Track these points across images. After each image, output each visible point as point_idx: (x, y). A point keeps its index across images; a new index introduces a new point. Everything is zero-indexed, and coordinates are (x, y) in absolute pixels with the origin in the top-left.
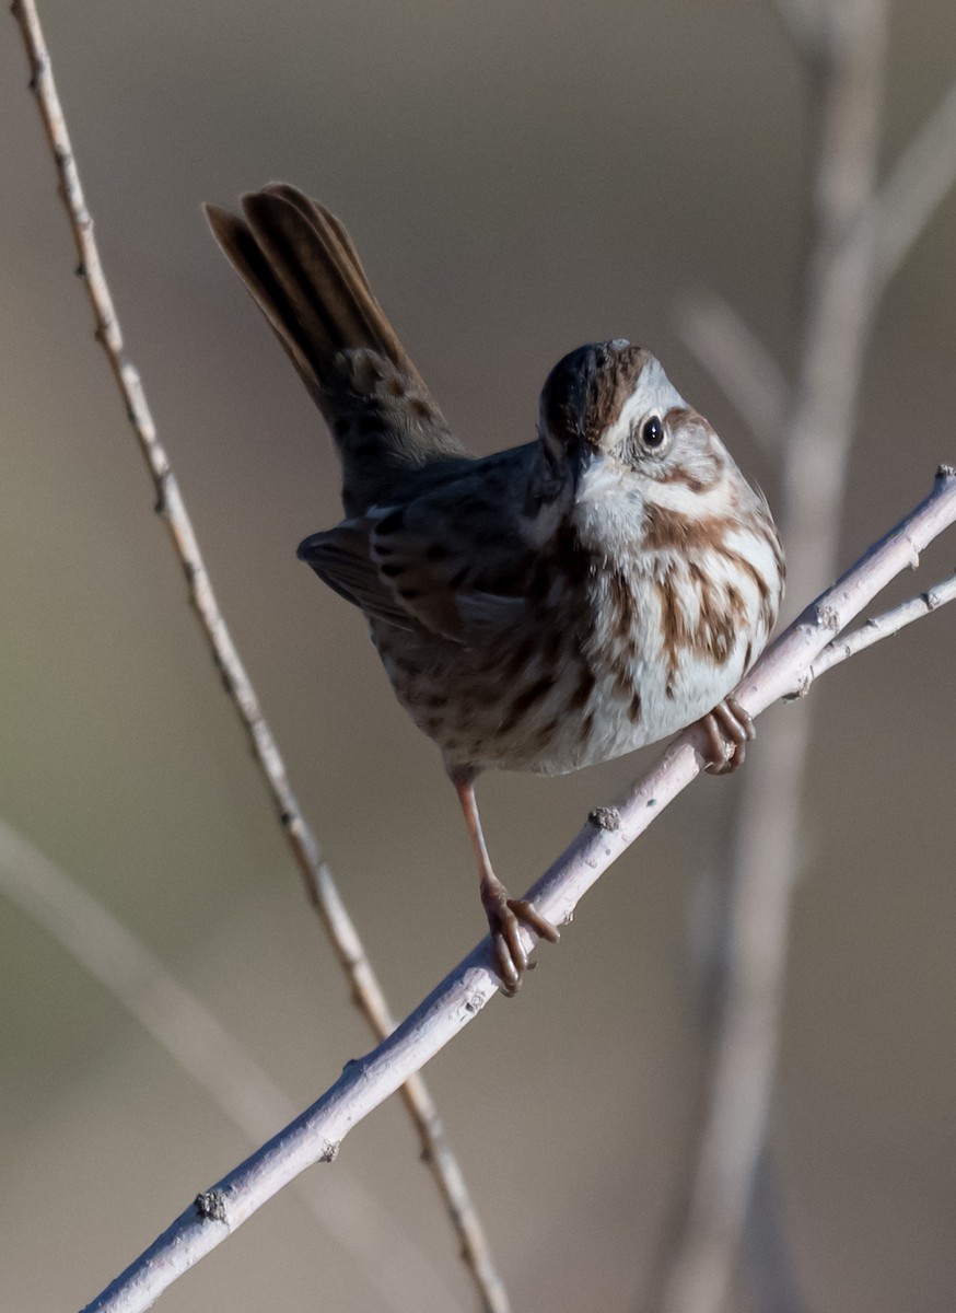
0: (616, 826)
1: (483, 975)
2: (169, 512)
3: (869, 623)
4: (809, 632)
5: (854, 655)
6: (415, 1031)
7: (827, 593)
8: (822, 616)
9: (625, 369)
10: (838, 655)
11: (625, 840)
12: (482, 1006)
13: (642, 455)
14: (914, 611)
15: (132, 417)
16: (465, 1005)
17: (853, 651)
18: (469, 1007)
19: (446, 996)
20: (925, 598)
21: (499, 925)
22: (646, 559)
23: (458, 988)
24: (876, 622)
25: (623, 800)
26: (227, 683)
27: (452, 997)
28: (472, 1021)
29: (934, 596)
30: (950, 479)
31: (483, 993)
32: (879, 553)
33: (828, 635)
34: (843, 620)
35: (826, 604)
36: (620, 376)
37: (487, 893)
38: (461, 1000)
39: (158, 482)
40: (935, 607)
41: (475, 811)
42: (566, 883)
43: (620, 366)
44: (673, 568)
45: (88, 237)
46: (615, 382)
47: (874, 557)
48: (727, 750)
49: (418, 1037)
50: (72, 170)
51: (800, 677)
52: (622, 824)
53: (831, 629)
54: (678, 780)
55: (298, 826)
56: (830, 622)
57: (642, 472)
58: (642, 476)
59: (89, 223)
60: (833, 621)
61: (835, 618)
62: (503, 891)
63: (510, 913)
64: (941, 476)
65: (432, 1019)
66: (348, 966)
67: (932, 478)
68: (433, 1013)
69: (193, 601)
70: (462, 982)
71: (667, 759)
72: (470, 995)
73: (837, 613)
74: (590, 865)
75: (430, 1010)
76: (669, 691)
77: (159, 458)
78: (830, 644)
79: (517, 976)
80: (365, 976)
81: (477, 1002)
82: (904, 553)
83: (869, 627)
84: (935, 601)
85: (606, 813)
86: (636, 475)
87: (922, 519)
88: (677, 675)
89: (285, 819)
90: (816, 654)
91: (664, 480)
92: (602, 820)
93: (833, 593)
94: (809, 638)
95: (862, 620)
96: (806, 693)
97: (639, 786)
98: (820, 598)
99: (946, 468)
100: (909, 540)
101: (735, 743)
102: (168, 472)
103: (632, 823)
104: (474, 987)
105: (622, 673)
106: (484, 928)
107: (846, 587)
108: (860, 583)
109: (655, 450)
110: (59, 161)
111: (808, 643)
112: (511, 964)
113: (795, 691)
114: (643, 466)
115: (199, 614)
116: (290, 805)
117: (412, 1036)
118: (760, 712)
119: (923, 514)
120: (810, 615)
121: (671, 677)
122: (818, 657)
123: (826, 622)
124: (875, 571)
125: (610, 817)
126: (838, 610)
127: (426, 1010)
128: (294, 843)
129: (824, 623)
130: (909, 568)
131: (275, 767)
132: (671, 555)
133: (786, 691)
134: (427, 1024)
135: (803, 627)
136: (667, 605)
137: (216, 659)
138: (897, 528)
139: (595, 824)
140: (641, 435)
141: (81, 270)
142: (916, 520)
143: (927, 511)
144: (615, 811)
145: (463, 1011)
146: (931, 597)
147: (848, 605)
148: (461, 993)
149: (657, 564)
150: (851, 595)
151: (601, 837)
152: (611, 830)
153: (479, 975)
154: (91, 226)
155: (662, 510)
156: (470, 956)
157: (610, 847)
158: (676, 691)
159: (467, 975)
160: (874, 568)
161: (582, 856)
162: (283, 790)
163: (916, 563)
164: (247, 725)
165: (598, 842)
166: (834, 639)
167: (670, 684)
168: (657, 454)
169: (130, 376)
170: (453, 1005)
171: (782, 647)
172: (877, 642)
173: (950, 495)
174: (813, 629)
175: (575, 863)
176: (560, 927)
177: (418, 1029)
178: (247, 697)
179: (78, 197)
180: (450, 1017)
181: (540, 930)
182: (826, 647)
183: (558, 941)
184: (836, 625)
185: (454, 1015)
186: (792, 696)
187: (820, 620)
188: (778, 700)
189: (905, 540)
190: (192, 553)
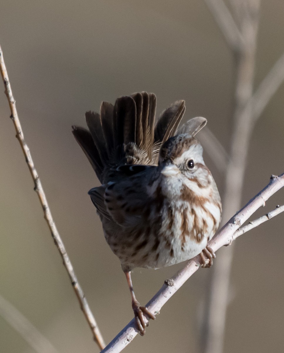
0: (173, 285)
1: (132, 330)
2: (39, 190)
3: (250, 223)
4: (231, 226)
5: (245, 233)
6: (112, 347)
7: (237, 214)
8: (236, 221)
9: (186, 143)
10: (241, 233)
11: (176, 289)
12: (132, 340)
13: (186, 169)
14: (264, 219)
15: (27, 161)
16: (127, 339)
17: (245, 232)
18: (128, 340)
19: (121, 336)
20: (267, 215)
21: (137, 314)
22: (179, 203)
23: (125, 334)
24: (252, 223)
25: (175, 276)
26: (56, 242)
27: (123, 337)
28: (129, 344)
29: (270, 215)
30: (275, 179)
31: (132, 336)
32: (253, 202)
33: (237, 227)
34: (242, 222)
35: (237, 217)
36: (185, 145)
37: (134, 305)
38: (126, 338)
39: (35, 181)
40: (270, 218)
41: (131, 281)
42: (158, 302)
43: (186, 142)
44: (187, 209)
45: (14, 106)
46: (183, 146)
47: (252, 203)
48: (207, 261)
49: (112, 349)
50: (9, 86)
51: (229, 239)
52: (175, 284)
53: (238, 225)
54: (192, 271)
55: (77, 286)
56: (238, 223)
57: (184, 174)
58: (184, 176)
59: (14, 102)
60: (239, 222)
61: (240, 222)
62: (139, 304)
63: (140, 310)
64: (272, 178)
65: (117, 344)
66: (92, 328)
67: (269, 179)
68: (117, 342)
69: (45, 217)
70: (126, 332)
71: (188, 264)
72: (128, 336)
73: (240, 220)
74: (165, 296)
75: (116, 341)
76: (182, 249)
77: (35, 173)
78: (238, 229)
79: (143, 329)
80: (97, 331)
81: (131, 338)
82: (260, 202)
83: (250, 224)
84: (270, 216)
85: (170, 281)
86: (182, 175)
87: (266, 191)
88: (185, 244)
89: (73, 284)
90: (234, 232)
91: (191, 179)
92: (169, 283)
93: (239, 214)
94: (232, 228)
95: (248, 222)
96: (230, 244)
97: (180, 273)
98: (235, 215)
99: (273, 176)
100: (262, 198)
101: (209, 259)
102: (38, 178)
103: (178, 284)
104: (130, 334)
105: (168, 241)
106: (133, 316)
107: (243, 212)
108: (247, 211)
109: (190, 169)
110: (5, 83)
111: (231, 229)
112: (141, 326)
113: (227, 244)
114: (186, 173)
115: (48, 221)
116: (75, 279)
117: (111, 349)
118: (217, 250)
119: (266, 190)
120: (232, 221)
121: (183, 244)
122: (234, 234)
123: (237, 223)
124: (251, 207)
125: (171, 282)
126: (240, 219)
127: (115, 341)
128: (76, 291)
129: (236, 223)
130: (262, 207)
131: (70, 268)
132: (187, 204)
133: (225, 244)
134: (115, 345)
135: (230, 224)
136: (183, 220)
137: (53, 235)
138: (258, 194)
139: (167, 284)
140: (187, 163)
141: (12, 116)
142: (264, 191)
143: (268, 189)
144: (173, 280)
145: (126, 341)
146: (269, 215)
147: (243, 218)
148: (125, 336)
149: (182, 206)
150: (244, 214)
151: (168, 288)
152: (171, 286)
153: (131, 330)
154: (15, 103)
155: (188, 188)
156: (129, 324)
157: (171, 291)
158: (184, 249)
159: (127, 330)
160: (251, 206)
161: (163, 294)
162: (73, 274)
163: (264, 205)
164: (62, 255)
165: (167, 290)
166: (240, 228)
167: (183, 247)
168: (191, 171)
169: (26, 148)
170: (123, 340)
171: (224, 230)
172: (252, 229)
173: (275, 184)
174: (233, 225)
175: (160, 296)
176: (156, 316)
177: (113, 347)
178: (62, 246)
179: (11, 94)
180: (122, 343)
181: (149, 316)
182: (237, 230)
183: (155, 320)
184: (240, 223)
185: (123, 342)
186: (226, 245)
187: (235, 222)
188: (222, 246)
189: (261, 198)
190: (45, 203)
